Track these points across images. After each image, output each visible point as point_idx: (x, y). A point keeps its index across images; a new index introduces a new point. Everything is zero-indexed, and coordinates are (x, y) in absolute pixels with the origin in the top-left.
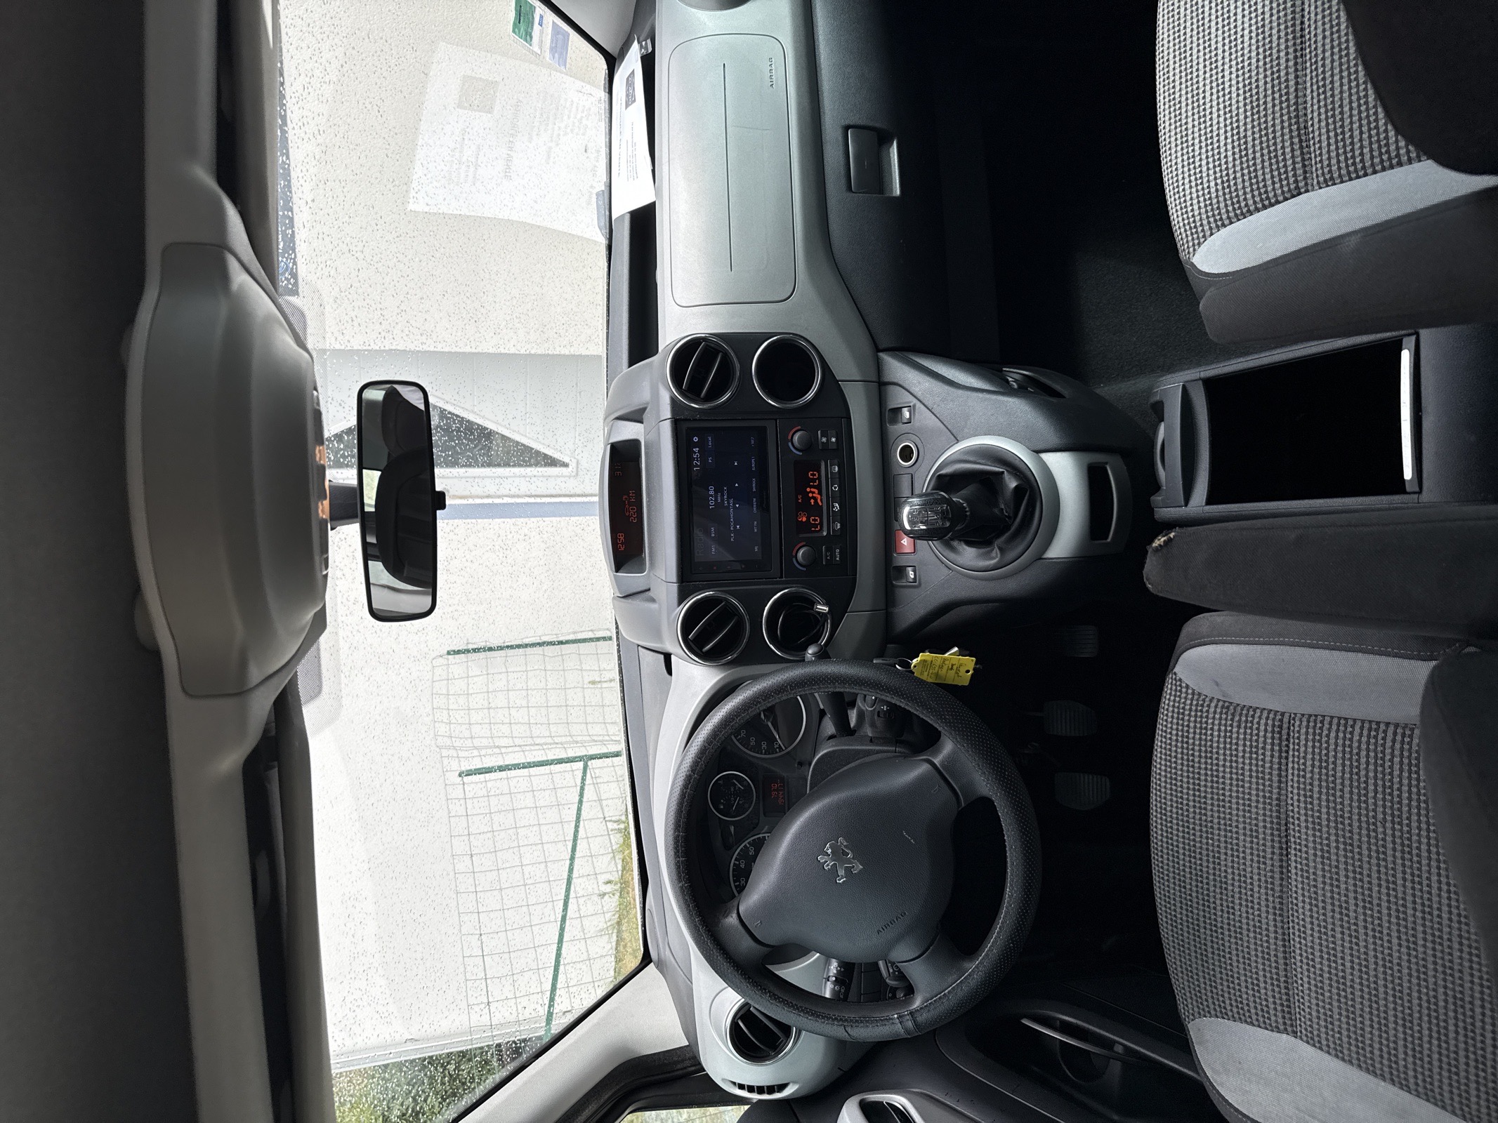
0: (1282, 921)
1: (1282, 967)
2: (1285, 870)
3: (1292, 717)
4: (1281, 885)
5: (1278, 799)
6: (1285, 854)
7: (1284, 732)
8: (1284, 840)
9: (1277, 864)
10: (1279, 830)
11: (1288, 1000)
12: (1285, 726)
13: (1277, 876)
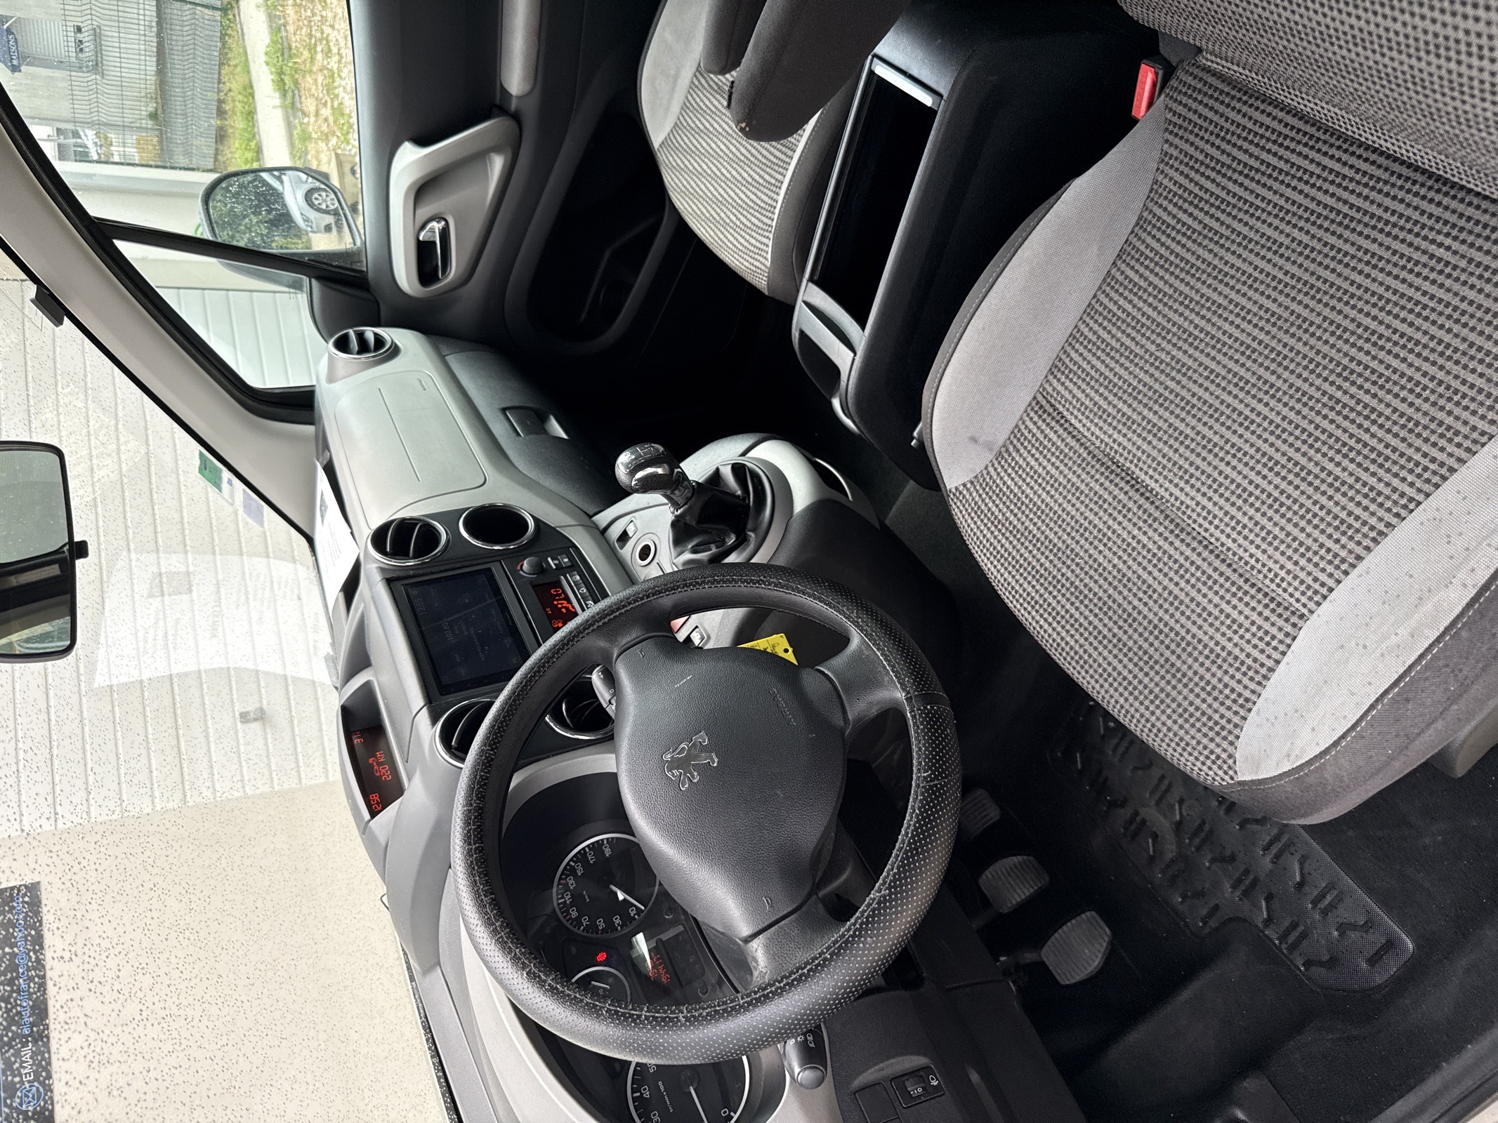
0: (1188, 534)
1: (1229, 572)
2: (1148, 494)
3: (1042, 390)
4: (1157, 508)
5: (1089, 453)
6: (1134, 482)
7: (1048, 407)
8: (1123, 474)
9: (1137, 497)
10: (1112, 472)
11: (1266, 595)
12: (1044, 403)
13: (1147, 505)
